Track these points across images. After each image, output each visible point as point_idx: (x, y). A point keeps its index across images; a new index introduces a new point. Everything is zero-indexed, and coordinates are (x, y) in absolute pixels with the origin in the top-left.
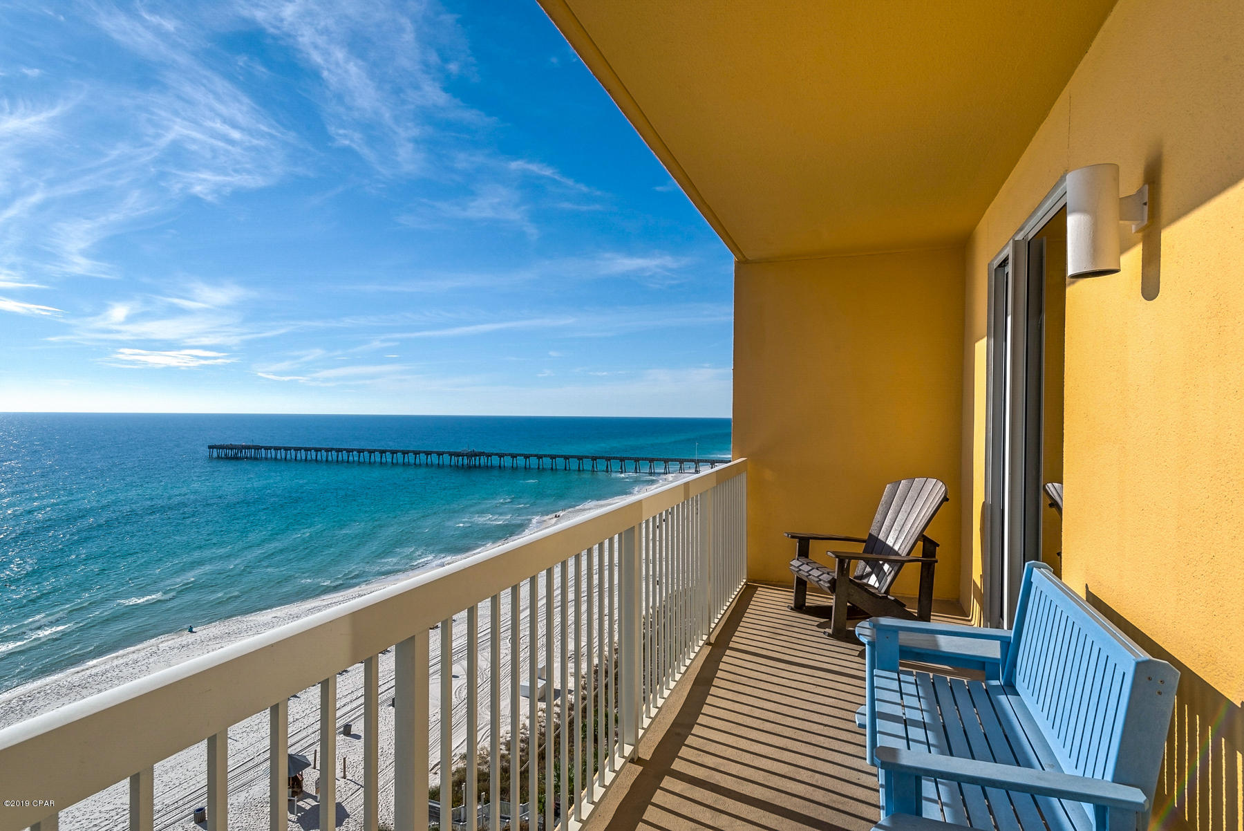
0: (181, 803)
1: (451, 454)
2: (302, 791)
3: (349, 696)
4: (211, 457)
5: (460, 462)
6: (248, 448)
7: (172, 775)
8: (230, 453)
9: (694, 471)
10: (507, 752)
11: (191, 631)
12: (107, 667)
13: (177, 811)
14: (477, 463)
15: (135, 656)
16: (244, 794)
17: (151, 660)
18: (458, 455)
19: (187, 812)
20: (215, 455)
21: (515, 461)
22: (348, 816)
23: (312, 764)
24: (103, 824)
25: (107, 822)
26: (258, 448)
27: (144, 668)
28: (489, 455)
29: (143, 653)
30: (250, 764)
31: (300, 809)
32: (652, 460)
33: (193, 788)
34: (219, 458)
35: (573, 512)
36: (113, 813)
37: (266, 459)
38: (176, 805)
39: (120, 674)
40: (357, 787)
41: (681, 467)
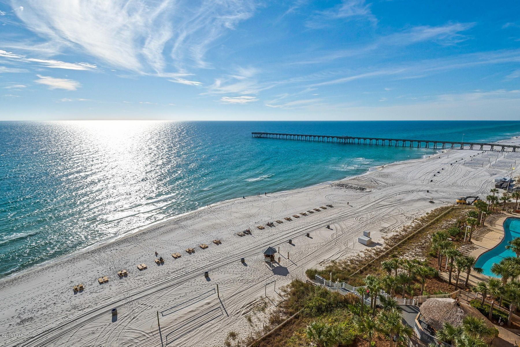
0: (238, 255)
1: (337, 138)
2: (274, 260)
3: (292, 229)
4: (253, 137)
5: (341, 141)
6: (264, 133)
7: (236, 245)
8: (258, 135)
9: (460, 148)
10: (350, 264)
11: (244, 198)
12: (220, 206)
13: (237, 257)
14: (348, 142)
15: (228, 204)
16: (256, 257)
17: (232, 206)
18: (340, 138)
19: (239, 258)
20: (254, 136)
21: (365, 141)
22: (289, 273)
23: (278, 252)
24: (217, 256)
25: (218, 256)
26: (267, 134)
27: (230, 208)
28: (354, 138)
29: (230, 203)
30: (259, 247)
31: (273, 266)
32: (436, 142)
33: (242, 251)
34: (255, 137)
35: (391, 165)
36: (220, 253)
37: (270, 138)
38: (236, 255)
39: (224, 209)
40: (293, 263)
41: (452, 146)
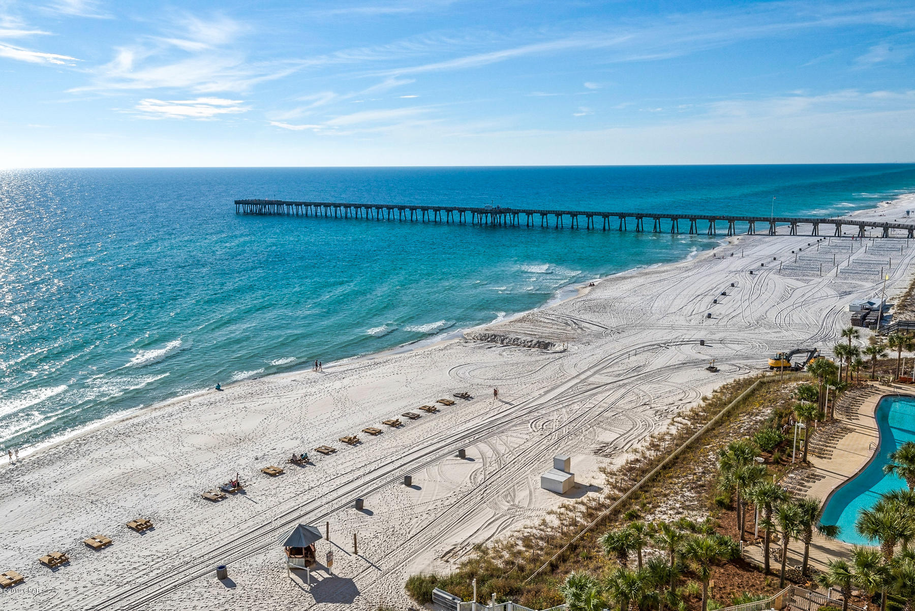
0: (206, 557)
1: (474, 211)
2: (315, 561)
3: (362, 470)
4: (238, 213)
5: (484, 221)
6: (271, 203)
7: (199, 529)
8: (254, 208)
9: (767, 232)
10: (524, 549)
11: (218, 388)
12: (147, 418)
13: (203, 565)
14: (503, 222)
15: (170, 409)
16: (261, 558)
17: (184, 415)
18: (481, 211)
19: (211, 567)
20: (241, 210)
21: (545, 220)
22: (358, 594)
23: (324, 536)
24: (141, 568)
25: (144, 567)
26: (280, 203)
27: (177, 422)
28: (516, 213)
29: (176, 407)
30: (268, 528)
31: (313, 579)
32: (712, 219)
33: (217, 545)
34: (246, 214)
35: (611, 280)
36: (149, 559)
37: (288, 214)
38: (202, 559)
39: (158, 426)
40: (369, 565)
41: (751, 227)
